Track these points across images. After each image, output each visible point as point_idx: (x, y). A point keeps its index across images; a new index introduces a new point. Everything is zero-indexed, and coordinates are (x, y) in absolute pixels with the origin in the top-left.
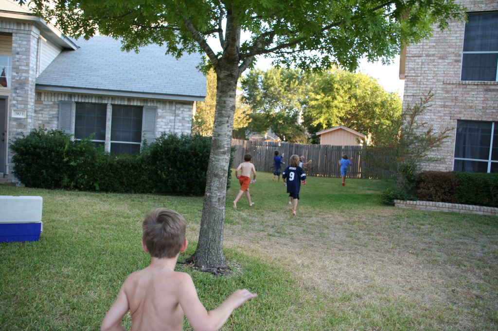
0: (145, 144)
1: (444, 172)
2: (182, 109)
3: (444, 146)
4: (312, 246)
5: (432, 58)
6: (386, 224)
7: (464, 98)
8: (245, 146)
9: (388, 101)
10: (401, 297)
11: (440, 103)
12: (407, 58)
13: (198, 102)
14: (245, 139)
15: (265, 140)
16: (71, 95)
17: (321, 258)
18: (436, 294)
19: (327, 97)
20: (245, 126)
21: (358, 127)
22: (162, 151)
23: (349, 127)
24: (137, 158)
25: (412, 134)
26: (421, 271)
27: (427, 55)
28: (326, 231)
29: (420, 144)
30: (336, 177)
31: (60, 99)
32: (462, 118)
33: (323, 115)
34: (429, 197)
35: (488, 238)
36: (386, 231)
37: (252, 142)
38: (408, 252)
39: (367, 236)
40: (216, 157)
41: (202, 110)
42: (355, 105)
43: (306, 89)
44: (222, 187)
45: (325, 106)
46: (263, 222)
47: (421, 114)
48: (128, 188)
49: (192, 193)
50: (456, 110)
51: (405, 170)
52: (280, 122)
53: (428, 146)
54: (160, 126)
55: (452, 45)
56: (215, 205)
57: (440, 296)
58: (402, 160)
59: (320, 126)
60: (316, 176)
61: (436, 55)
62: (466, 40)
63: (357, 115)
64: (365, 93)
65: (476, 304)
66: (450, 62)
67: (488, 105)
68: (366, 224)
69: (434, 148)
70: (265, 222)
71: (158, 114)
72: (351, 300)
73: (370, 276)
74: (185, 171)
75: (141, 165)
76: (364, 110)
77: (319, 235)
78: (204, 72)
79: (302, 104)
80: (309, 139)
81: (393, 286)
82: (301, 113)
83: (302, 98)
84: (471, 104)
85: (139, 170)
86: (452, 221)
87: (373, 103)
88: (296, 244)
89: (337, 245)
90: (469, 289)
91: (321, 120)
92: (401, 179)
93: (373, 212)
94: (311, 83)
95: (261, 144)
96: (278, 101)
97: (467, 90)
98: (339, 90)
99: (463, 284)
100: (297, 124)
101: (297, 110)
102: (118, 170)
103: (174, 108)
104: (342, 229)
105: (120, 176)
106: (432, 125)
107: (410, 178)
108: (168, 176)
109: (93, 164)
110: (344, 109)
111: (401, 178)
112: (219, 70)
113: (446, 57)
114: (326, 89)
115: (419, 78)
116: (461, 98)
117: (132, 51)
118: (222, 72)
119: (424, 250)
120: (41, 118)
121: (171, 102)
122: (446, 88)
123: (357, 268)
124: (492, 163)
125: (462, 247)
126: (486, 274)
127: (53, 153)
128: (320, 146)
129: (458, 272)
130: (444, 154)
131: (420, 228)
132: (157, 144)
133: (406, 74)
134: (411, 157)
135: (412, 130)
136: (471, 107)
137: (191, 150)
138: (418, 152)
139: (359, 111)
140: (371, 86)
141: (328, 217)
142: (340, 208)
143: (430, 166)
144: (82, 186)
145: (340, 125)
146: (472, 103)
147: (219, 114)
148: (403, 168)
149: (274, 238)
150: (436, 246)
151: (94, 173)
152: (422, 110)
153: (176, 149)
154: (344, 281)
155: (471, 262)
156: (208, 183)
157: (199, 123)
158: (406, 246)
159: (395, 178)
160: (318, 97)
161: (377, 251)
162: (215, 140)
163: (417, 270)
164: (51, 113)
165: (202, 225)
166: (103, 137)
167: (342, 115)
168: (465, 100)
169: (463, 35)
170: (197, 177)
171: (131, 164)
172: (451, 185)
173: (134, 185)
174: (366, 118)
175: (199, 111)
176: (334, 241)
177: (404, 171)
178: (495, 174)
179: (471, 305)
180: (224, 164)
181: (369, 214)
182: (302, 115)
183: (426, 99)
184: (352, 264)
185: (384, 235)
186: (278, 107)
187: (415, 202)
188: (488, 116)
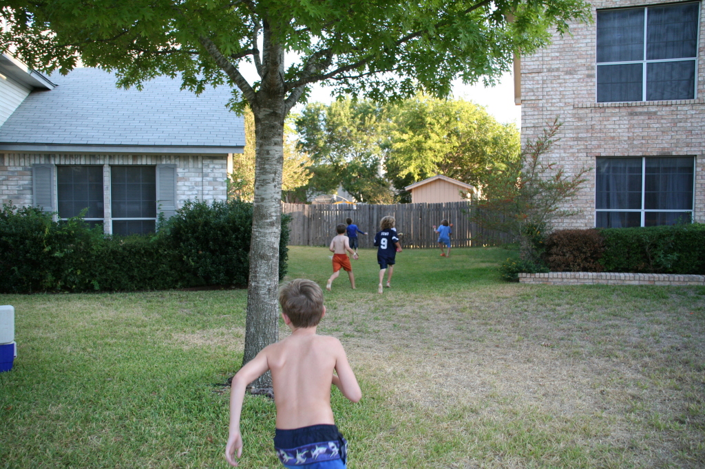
0: (161, 219)
1: (583, 231)
2: (211, 166)
3: (581, 194)
4: (407, 346)
5: (556, 74)
6: (509, 307)
7: (603, 127)
8: (306, 213)
9: (502, 136)
10: (532, 408)
11: (571, 135)
12: (523, 75)
13: (236, 154)
14: (307, 203)
15: (334, 202)
16: (49, 156)
17: (419, 362)
18: (580, 398)
19: (417, 136)
20: (304, 185)
21: (464, 175)
22: (186, 227)
23: (452, 177)
24: (152, 241)
25: (536, 180)
26: (558, 368)
27: (549, 70)
28: (425, 324)
29: (548, 194)
30: (437, 248)
31: (32, 162)
32: (603, 155)
33: (413, 161)
34: (565, 266)
35: (646, 316)
36: (508, 318)
37: (315, 207)
38: (539, 344)
39: (482, 327)
40: (260, 230)
41: (242, 165)
42: (457, 145)
43: (387, 127)
44: (272, 273)
45: (415, 149)
46: (336, 318)
47: (546, 151)
48: (141, 284)
49: (234, 285)
50: (593, 143)
51: (530, 230)
52: (354, 175)
53: (559, 195)
54: (181, 192)
55: (581, 55)
56: (264, 298)
57: (584, 400)
58: (525, 218)
59: (410, 178)
60: (409, 248)
61: (561, 70)
62: (600, 46)
63: (462, 158)
64: (470, 127)
65: (633, 407)
66: (581, 78)
67: (635, 135)
68: (480, 311)
69: (567, 198)
70: (340, 318)
71: (178, 175)
72: (463, 418)
73: (489, 382)
74: (222, 254)
75: (158, 250)
76: (469, 151)
77: (416, 330)
78: (237, 111)
79: (383, 147)
80: (396, 196)
81: (521, 394)
82: (382, 161)
83: (382, 139)
84: (612, 135)
85: (155, 258)
86: (597, 297)
87: (482, 140)
88: (384, 346)
89: (442, 343)
90: (623, 388)
91: (411, 169)
92: (525, 244)
93: (490, 293)
94: (394, 118)
95: (328, 209)
96: (350, 146)
97: (606, 115)
98: (434, 125)
99: (615, 382)
100: (378, 177)
101: (376, 157)
102: (126, 258)
103: (200, 166)
104: (448, 320)
105: (129, 268)
106: (563, 166)
107: (538, 241)
108: (197, 263)
109: (87, 253)
110: (442, 152)
111: (525, 242)
112: (257, 108)
113: (575, 71)
114: (415, 124)
115: (540, 102)
116: (599, 127)
117: (133, 87)
118: (262, 110)
119: (562, 339)
120: (6, 192)
121: (195, 157)
122: (578, 114)
123: (471, 372)
124: (646, 213)
125: (612, 331)
126: (645, 365)
127: (27, 241)
128: (411, 206)
129: (608, 365)
130: (581, 205)
131: (555, 309)
132: (179, 219)
133: (522, 98)
134: (537, 212)
135: (537, 175)
136: (613, 138)
137: (229, 223)
138: (546, 204)
139: (464, 153)
140: (477, 116)
141: (428, 304)
142: (444, 290)
143: (563, 223)
144: (74, 287)
145: (438, 173)
146: (614, 132)
147: (260, 170)
148: (527, 228)
149: (353, 339)
150: (577, 333)
151: (90, 266)
152: (548, 146)
153: (206, 223)
154: (453, 392)
155: (625, 351)
156: (252, 268)
157: (239, 183)
158: (536, 336)
159: (518, 243)
160: (405, 137)
161: (497, 346)
162: (258, 206)
163: (553, 368)
164: (21, 183)
165: (248, 329)
166: (101, 213)
167: (440, 159)
168: (605, 128)
169: (595, 40)
170: (240, 261)
171: (144, 249)
172: (594, 247)
173: (150, 279)
174: (474, 161)
175: (238, 166)
176: (437, 338)
177: (528, 233)
178: (651, 228)
179: (625, 409)
180: (273, 240)
181: (484, 296)
182: (385, 163)
183: (551, 130)
184: (463, 367)
185: (506, 324)
186: (350, 155)
187: (546, 275)
188: (636, 150)
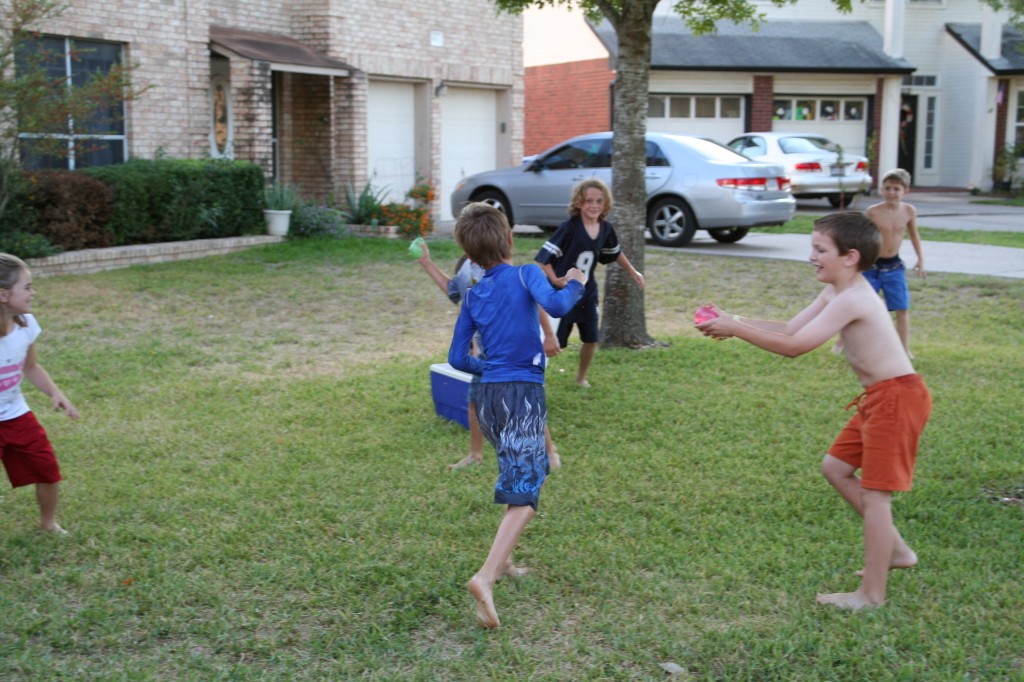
124: (75, 142)
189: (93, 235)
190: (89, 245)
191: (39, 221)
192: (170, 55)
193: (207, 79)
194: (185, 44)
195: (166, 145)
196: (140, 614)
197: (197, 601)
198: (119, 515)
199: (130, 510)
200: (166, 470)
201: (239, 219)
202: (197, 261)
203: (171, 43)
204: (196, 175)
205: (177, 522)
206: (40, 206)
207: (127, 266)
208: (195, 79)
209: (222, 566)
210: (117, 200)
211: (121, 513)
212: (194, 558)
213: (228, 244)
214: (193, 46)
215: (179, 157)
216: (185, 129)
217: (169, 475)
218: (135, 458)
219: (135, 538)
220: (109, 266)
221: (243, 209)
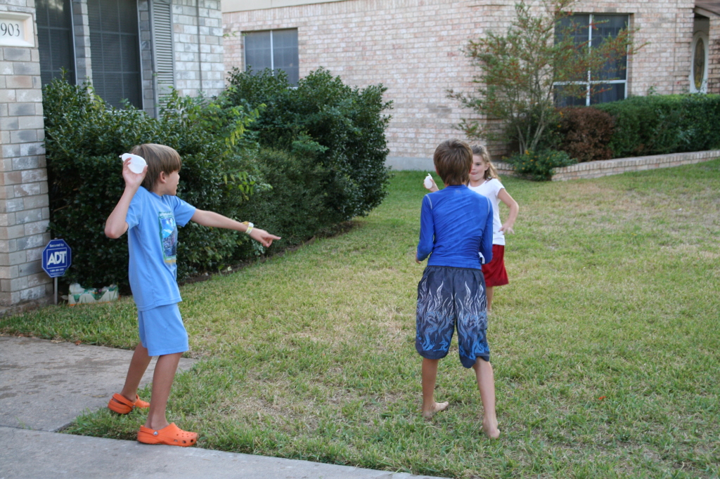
32: (561, 10)
71: (173, 20)
124: (591, 86)
189: (599, 151)
190: (596, 158)
191: (563, 142)
192: (663, 20)
193: (691, 35)
194: (676, 11)
195: (656, 85)
196: (609, 422)
197: (651, 418)
198: (599, 350)
199: (607, 347)
200: (635, 320)
201: (708, 138)
202: (674, 169)
203: (665, 11)
204: (676, 106)
205: (640, 359)
206: (564, 131)
207: (622, 173)
208: (682, 35)
209: (672, 395)
210: (617, 126)
211: (601, 348)
212: (651, 386)
213: (698, 156)
214: (681, 11)
215: (665, 93)
216: (670, 73)
217: (637, 324)
218: (615, 310)
219: (609, 368)
220: (609, 173)
221: (712, 130)
